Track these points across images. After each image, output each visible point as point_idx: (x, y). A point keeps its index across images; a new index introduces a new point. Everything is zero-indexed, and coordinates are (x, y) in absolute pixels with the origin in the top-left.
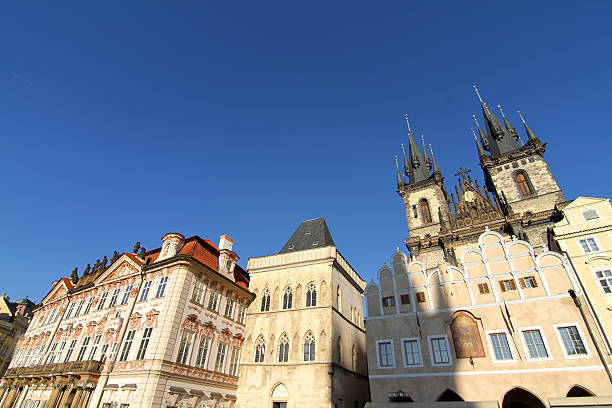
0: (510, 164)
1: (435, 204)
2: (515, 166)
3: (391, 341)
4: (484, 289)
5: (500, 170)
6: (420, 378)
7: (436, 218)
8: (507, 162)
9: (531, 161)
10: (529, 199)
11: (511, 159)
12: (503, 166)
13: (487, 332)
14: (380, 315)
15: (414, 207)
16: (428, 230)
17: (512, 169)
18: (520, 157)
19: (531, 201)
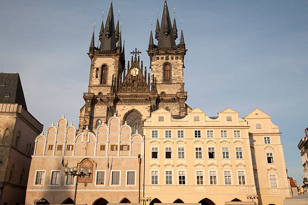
0: (165, 57)
1: (112, 72)
2: (167, 59)
3: (45, 171)
4: (103, 148)
5: (158, 58)
6: (56, 192)
7: (109, 82)
8: (164, 54)
9: (177, 58)
10: (166, 84)
11: (166, 53)
12: (160, 57)
13: (97, 171)
14: (42, 155)
15: (97, 69)
16: (102, 89)
17: (164, 61)
18: (171, 54)
19: (167, 85)
